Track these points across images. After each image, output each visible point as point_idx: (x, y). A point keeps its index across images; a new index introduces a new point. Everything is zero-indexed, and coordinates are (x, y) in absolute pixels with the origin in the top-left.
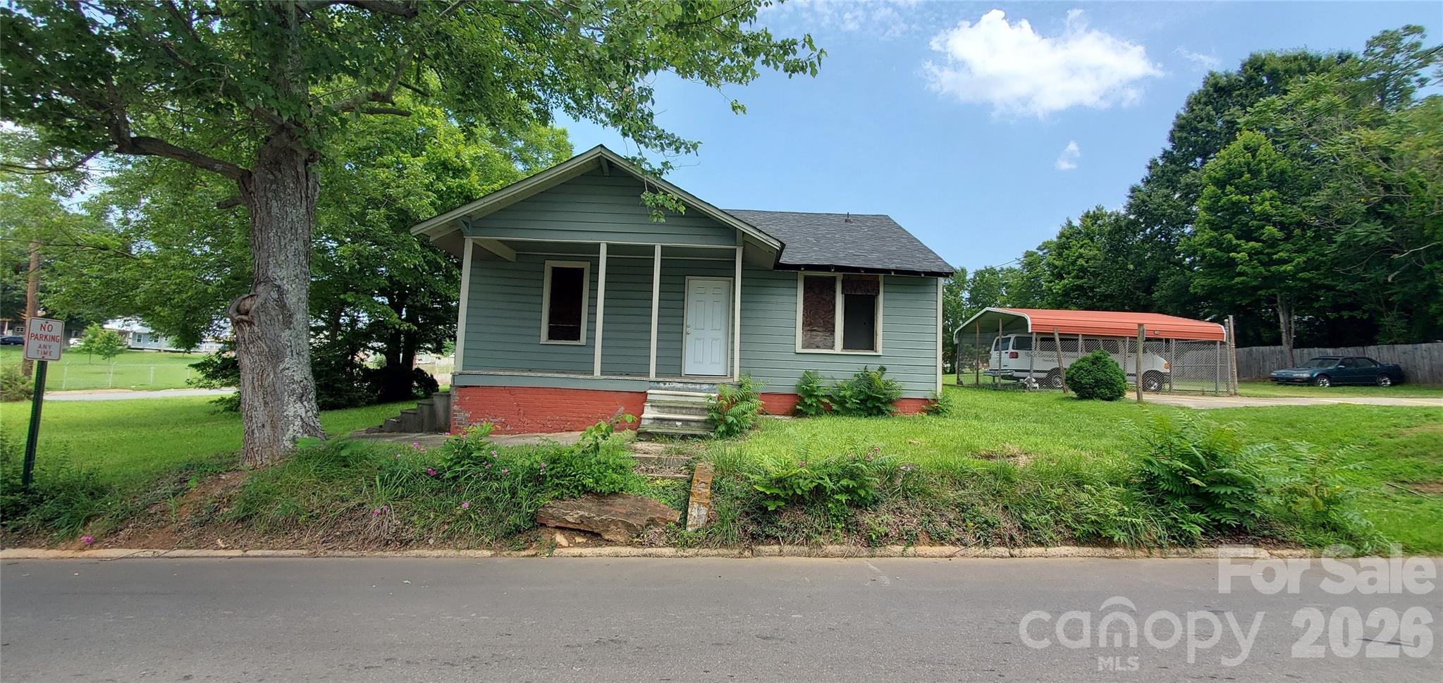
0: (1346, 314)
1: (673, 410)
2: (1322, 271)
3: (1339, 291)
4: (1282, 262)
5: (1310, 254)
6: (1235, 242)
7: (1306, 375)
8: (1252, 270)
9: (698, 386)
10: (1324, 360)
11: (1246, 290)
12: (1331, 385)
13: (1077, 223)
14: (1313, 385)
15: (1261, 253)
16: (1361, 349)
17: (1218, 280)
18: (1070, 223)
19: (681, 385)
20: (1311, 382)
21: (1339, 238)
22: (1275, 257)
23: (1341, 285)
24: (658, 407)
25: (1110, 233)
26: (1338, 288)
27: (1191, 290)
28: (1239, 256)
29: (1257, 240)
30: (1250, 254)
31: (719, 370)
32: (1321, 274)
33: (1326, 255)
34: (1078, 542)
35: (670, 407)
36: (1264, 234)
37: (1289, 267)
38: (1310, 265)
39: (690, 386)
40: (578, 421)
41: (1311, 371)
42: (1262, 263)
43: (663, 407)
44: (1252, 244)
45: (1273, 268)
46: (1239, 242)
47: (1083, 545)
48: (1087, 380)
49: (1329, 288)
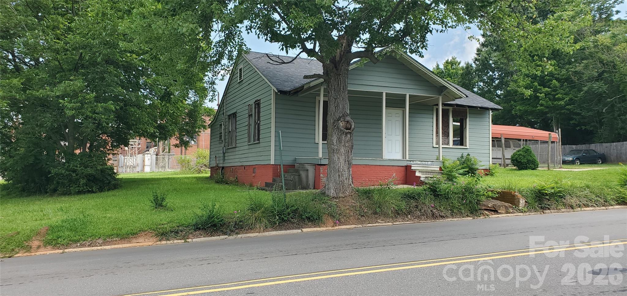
0: (583, 128)
1: (427, 173)
2: (576, 105)
3: (582, 116)
4: (559, 99)
5: (571, 96)
6: (538, 87)
7: (571, 159)
8: (546, 103)
9: (426, 163)
10: (579, 151)
11: (543, 113)
12: (581, 164)
13: (442, 67)
14: (573, 164)
15: (549, 94)
16: (587, 145)
17: (528, 108)
18: (438, 66)
19: (420, 162)
20: (573, 162)
21: (585, 89)
22: (556, 96)
23: (584, 113)
24: (422, 172)
25: (462, 75)
26: (582, 114)
28: (541, 95)
29: (549, 87)
30: (546, 95)
31: (401, 157)
32: (575, 107)
33: (577, 97)
35: (426, 172)
36: (552, 84)
37: (562, 103)
38: (571, 102)
39: (424, 163)
40: (376, 181)
41: (573, 157)
42: (550, 100)
43: (424, 172)
44: (547, 89)
45: (555, 103)
46: (540, 87)
48: (524, 160)
49: (578, 114)
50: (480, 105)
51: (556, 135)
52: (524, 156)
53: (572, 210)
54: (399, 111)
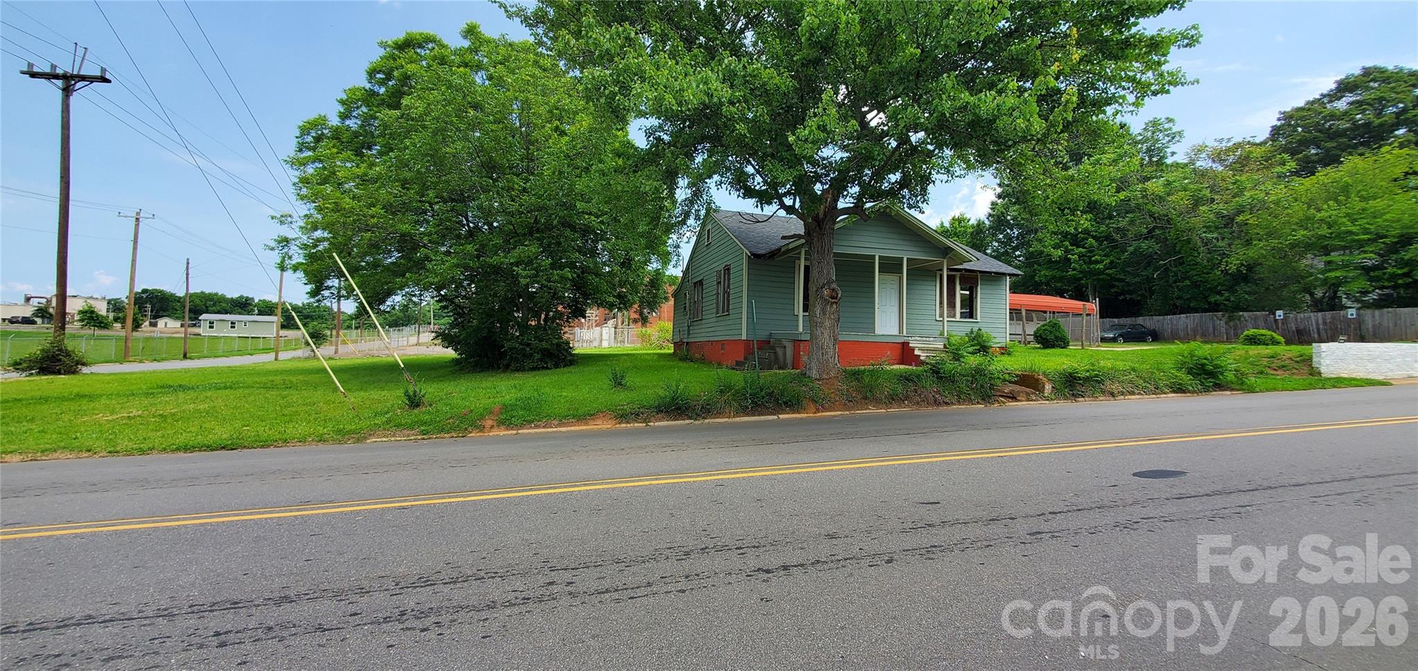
0: (1128, 297)
2: (1118, 269)
3: (1127, 282)
4: (1097, 262)
5: (1112, 258)
6: (1070, 247)
7: (1111, 336)
8: (1079, 267)
9: (928, 339)
10: (1121, 326)
11: (1076, 280)
12: (1125, 342)
13: (947, 225)
14: (1116, 342)
15: (1084, 256)
16: (1134, 319)
18: (942, 223)
19: (919, 338)
20: (1114, 340)
21: (1131, 249)
22: (1093, 258)
23: (1128, 279)
24: (922, 350)
26: (1126, 280)
27: (1037, 278)
28: (1073, 257)
29: (1084, 248)
30: (1079, 257)
31: (896, 333)
32: (1118, 271)
33: (1120, 259)
34: (1174, 392)
35: (928, 350)
36: (1087, 243)
37: (1101, 266)
38: (1112, 265)
39: (924, 339)
40: (867, 361)
41: (1114, 333)
42: (1085, 263)
43: (924, 350)
44: (1081, 250)
45: (1092, 267)
46: (1072, 248)
47: (1177, 393)
48: (1051, 337)
49: (1122, 280)
50: (994, 270)
51: (1094, 306)
52: (1051, 332)
53: (1113, 399)
54: (895, 277)
